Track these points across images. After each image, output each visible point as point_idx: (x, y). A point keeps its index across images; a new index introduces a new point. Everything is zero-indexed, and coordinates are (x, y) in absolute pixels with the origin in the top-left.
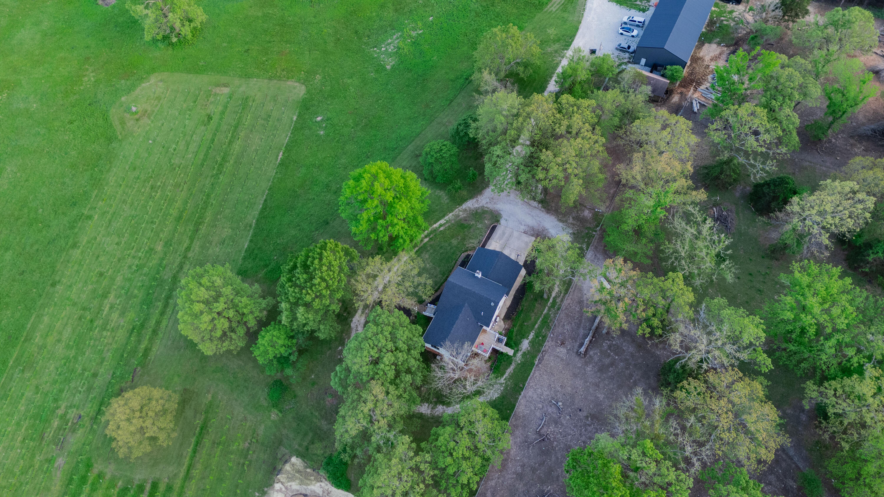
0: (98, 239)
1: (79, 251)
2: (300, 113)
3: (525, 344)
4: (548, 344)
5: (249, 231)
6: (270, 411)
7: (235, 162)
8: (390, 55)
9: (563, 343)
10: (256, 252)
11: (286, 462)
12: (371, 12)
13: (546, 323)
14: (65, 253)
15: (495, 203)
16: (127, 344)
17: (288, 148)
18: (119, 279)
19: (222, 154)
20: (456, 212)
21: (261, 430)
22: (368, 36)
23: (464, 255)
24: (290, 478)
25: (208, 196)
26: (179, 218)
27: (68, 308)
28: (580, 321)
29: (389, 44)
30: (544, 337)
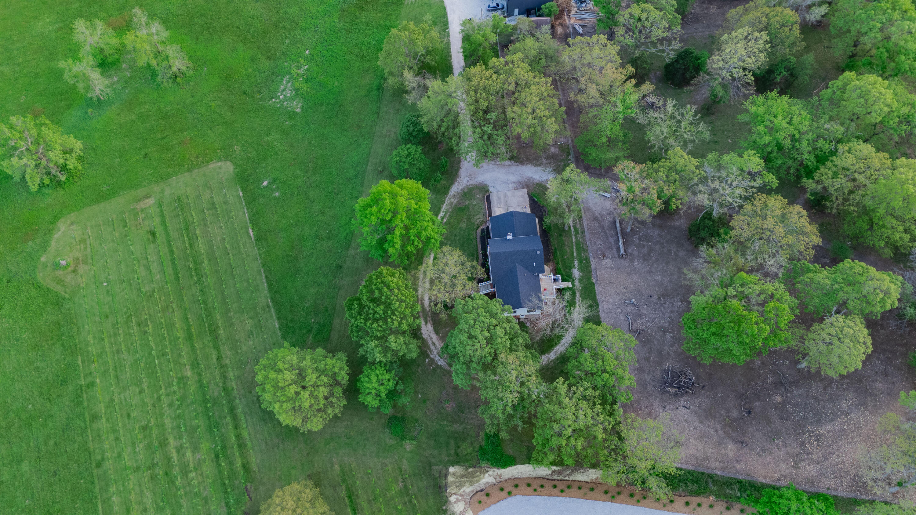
0: (116, 399)
1: (104, 420)
2: (242, 187)
3: (576, 273)
4: (593, 263)
5: (270, 311)
6: (402, 446)
7: (210, 260)
8: (292, 99)
9: (604, 256)
10: (290, 325)
11: (446, 476)
12: (246, 70)
13: (581, 248)
14: (89, 431)
15: (475, 178)
16: (220, 472)
17: (254, 222)
18: (168, 422)
19: (191, 259)
20: (447, 201)
21: (405, 465)
22: (259, 92)
23: (479, 231)
24: (458, 486)
25: (205, 302)
26: (189, 337)
27: (131, 477)
28: (605, 232)
29: (284, 90)
30: (587, 259)
